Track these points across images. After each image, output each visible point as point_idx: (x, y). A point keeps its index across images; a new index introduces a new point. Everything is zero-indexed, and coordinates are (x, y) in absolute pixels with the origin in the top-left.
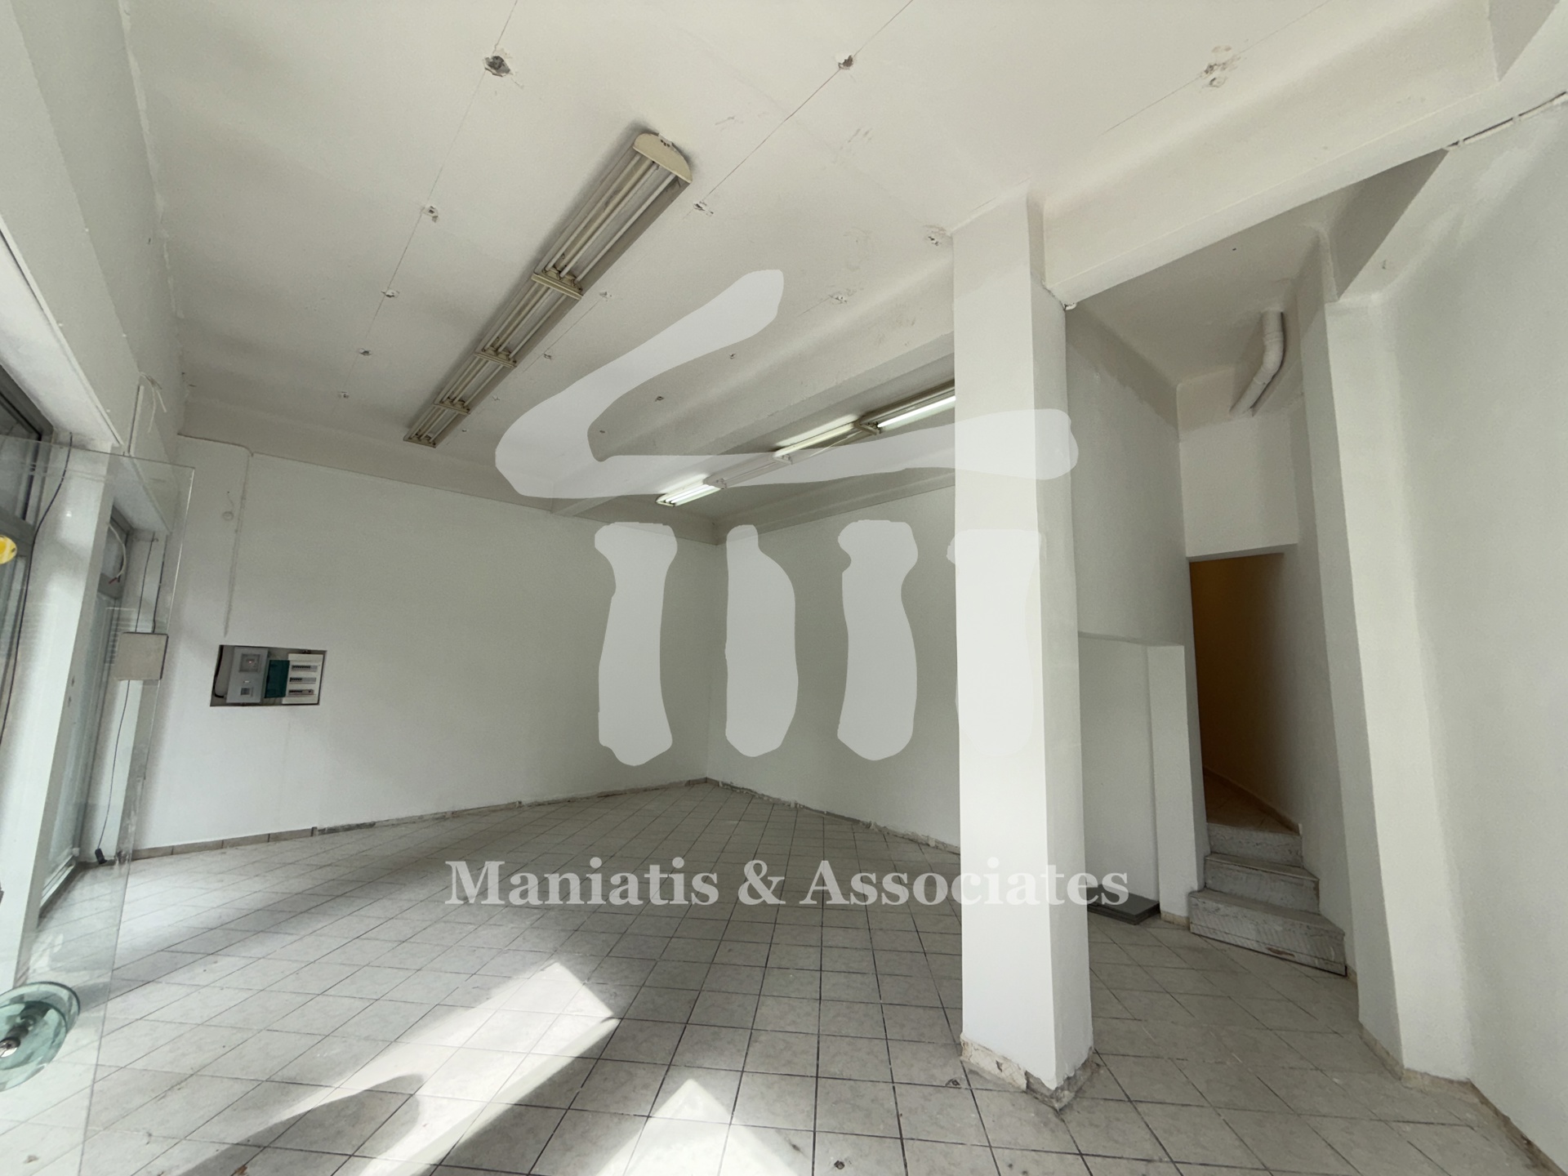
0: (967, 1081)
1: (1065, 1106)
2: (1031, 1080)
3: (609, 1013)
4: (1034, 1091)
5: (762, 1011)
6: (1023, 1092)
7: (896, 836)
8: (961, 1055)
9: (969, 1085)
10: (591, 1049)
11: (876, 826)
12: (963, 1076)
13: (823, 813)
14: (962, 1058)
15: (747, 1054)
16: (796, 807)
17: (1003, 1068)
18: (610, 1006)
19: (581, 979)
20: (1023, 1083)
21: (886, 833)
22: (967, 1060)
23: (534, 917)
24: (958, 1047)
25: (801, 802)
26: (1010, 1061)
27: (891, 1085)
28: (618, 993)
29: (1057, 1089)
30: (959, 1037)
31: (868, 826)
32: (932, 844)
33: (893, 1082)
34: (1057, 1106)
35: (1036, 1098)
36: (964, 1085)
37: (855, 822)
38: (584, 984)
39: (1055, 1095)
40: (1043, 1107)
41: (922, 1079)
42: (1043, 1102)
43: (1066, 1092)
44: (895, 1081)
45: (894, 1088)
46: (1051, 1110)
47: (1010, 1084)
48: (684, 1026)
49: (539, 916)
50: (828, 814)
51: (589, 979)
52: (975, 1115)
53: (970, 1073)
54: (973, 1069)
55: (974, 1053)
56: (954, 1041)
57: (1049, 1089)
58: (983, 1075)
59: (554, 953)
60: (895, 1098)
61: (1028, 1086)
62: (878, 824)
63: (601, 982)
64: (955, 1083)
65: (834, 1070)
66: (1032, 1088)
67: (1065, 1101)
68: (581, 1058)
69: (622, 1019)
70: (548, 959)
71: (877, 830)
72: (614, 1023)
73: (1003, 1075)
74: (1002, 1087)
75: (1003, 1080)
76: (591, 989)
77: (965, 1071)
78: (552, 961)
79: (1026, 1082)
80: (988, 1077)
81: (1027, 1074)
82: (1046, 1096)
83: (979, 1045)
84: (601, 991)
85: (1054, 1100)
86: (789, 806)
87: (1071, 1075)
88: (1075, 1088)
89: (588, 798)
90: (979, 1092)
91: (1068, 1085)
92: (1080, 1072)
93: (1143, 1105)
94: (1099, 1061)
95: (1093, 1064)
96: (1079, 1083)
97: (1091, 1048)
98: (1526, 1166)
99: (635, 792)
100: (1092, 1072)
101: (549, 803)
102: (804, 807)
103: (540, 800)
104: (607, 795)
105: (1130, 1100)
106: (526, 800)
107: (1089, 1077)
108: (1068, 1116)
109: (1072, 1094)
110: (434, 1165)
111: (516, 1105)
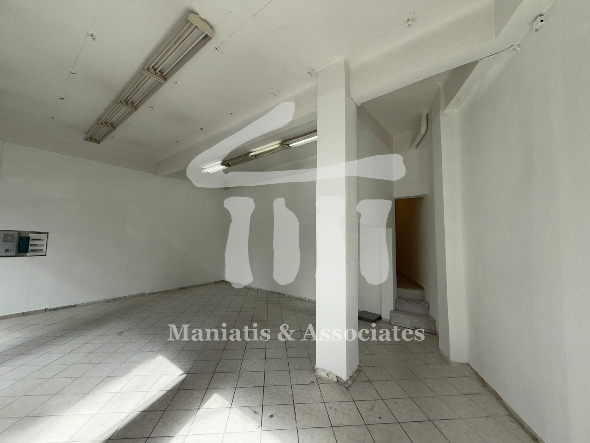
0: (317, 381)
1: (349, 386)
2: (338, 378)
3: (182, 372)
4: (339, 382)
5: (244, 364)
6: (336, 383)
7: (294, 298)
8: (315, 373)
9: (318, 382)
10: (175, 386)
11: (287, 295)
12: (316, 380)
13: (267, 291)
14: (315, 374)
15: (238, 381)
16: (257, 289)
17: (329, 375)
18: (183, 369)
19: (171, 360)
20: (335, 380)
21: (290, 297)
22: (317, 374)
23: (151, 338)
24: (314, 370)
25: (259, 287)
26: (332, 373)
27: (291, 386)
28: (186, 364)
29: (347, 380)
30: (314, 367)
31: (284, 295)
32: (307, 300)
33: (291, 385)
34: (347, 386)
35: (340, 384)
36: (316, 383)
37: (280, 294)
38: (172, 362)
39: (346, 382)
40: (342, 387)
41: (302, 383)
42: (342, 385)
43: (350, 381)
44: (292, 384)
45: (291, 387)
46: (345, 388)
47: (331, 380)
48: (213, 374)
49: (152, 338)
50: (270, 291)
51: (174, 360)
52: (319, 393)
53: (318, 378)
54: (319, 377)
55: (320, 371)
56: (313, 368)
57: (344, 381)
58: (323, 379)
59: (159, 352)
60: (292, 390)
61: (337, 381)
62: (288, 294)
63: (180, 360)
64: (313, 382)
65: (271, 383)
66: (339, 381)
67: (349, 384)
68: (171, 390)
69: (188, 374)
70: (157, 354)
71: (287, 296)
72: (184, 376)
73: (329, 378)
74: (329, 382)
75: (329, 379)
76: (175, 364)
77: (316, 378)
78: (158, 355)
79: (336, 379)
80: (324, 379)
81: (337, 377)
82: (343, 383)
83: (321, 369)
84: (179, 364)
85: (346, 384)
86: (255, 289)
87: (352, 375)
88: (353, 379)
89: (173, 290)
90: (321, 384)
91: (350, 379)
92: (354, 374)
93: (374, 382)
94: (361, 370)
95: (359, 371)
96: (354, 378)
97: (358, 366)
98: (482, 386)
99: (194, 287)
100: (358, 374)
101: (157, 293)
102: (260, 289)
103: (153, 292)
104: (182, 289)
105: (370, 381)
106: (147, 292)
107: (357, 376)
108: (350, 389)
109: (352, 381)
110: (107, 440)
111: (143, 411)
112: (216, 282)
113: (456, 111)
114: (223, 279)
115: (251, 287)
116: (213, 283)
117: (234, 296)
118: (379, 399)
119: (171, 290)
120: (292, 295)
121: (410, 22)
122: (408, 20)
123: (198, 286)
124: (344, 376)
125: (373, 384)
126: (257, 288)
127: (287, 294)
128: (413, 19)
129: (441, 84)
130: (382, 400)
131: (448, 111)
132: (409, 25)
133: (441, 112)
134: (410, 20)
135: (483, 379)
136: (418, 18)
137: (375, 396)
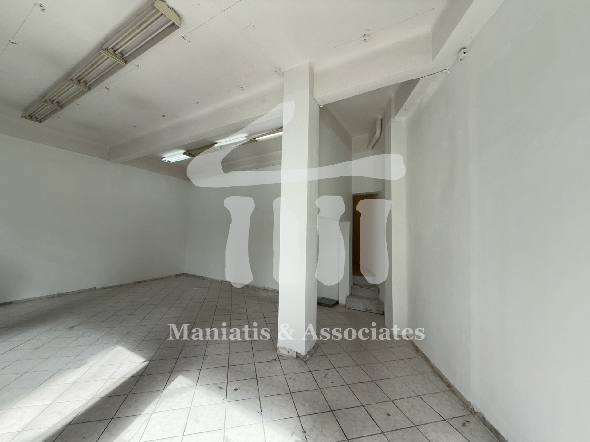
0: (279, 358)
1: (307, 360)
2: (298, 354)
3: (143, 360)
4: (299, 357)
5: (208, 349)
6: (296, 358)
8: (277, 351)
9: (279, 359)
10: (138, 373)
12: (277, 357)
14: (277, 352)
15: (202, 363)
17: (289, 353)
18: (144, 357)
19: (131, 350)
20: (295, 356)
22: (278, 352)
23: (107, 331)
24: (276, 349)
26: (292, 350)
27: (254, 364)
28: (148, 352)
29: (305, 355)
30: (276, 346)
32: (271, 290)
33: (254, 363)
34: (305, 360)
35: (299, 359)
36: (277, 359)
38: (132, 352)
39: (304, 357)
40: (301, 361)
41: (265, 360)
42: (301, 360)
43: (308, 356)
44: (255, 362)
45: (255, 365)
46: (303, 362)
47: (291, 356)
48: (177, 359)
49: (109, 330)
51: (135, 350)
52: (280, 367)
53: (280, 356)
54: (281, 355)
55: (281, 350)
56: (275, 348)
57: (303, 356)
58: (284, 356)
59: (118, 343)
60: (255, 367)
61: (297, 356)
63: (141, 350)
64: (275, 360)
65: (235, 363)
66: (298, 356)
67: (307, 358)
68: (133, 377)
69: (151, 361)
70: (115, 345)
72: (147, 363)
73: (290, 355)
74: (289, 358)
75: (290, 356)
76: (136, 353)
77: (278, 355)
78: (117, 346)
79: (296, 355)
80: (285, 356)
81: (297, 353)
82: (302, 358)
83: (283, 347)
84: (141, 353)
85: (304, 359)
86: (218, 281)
87: (309, 351)
88: (311, 355)
89: (129, 284)
90: (282, 361)
91: (309, 353)
92: (312, 350)
93: (329, 356)
94: (318, 346)
95: (316, 348)
96: (312, 353)
97: (315, 343)
98: (415, 352)
99: (152, 280)
100: (316, 350)
101: (110, 287)
102: (224, 281)
103: (106, 286)
104: (139, 282)
105: (325, 355)
106: (98, 286)
107: (315, 352)
108: (308, 362)
109: (310, 356)
110: (66, 425)
111: (104, 397)
112: (177, 275)
113: (404, 119)
114: (185, 273)
115: (214, 279)
116: (174, 276)
117: (197, 288)
118: (332, 368)
119: (126, 284)
120: (256, 286)
121: (366, 38)
122: (364, 35)
123: (157, 279)
124: (302, 351)
125: (328, 357)
126: (221, 280)
127: (251, 285)
128: (368, 35)
129: (392, 94)
130: (335, 369)
131: (397, 118)
132: (365, 39)
133: (392, 120)
134: (366, 35)
135: (417, 347)
136: (372, 35)
137: (329, 366)
